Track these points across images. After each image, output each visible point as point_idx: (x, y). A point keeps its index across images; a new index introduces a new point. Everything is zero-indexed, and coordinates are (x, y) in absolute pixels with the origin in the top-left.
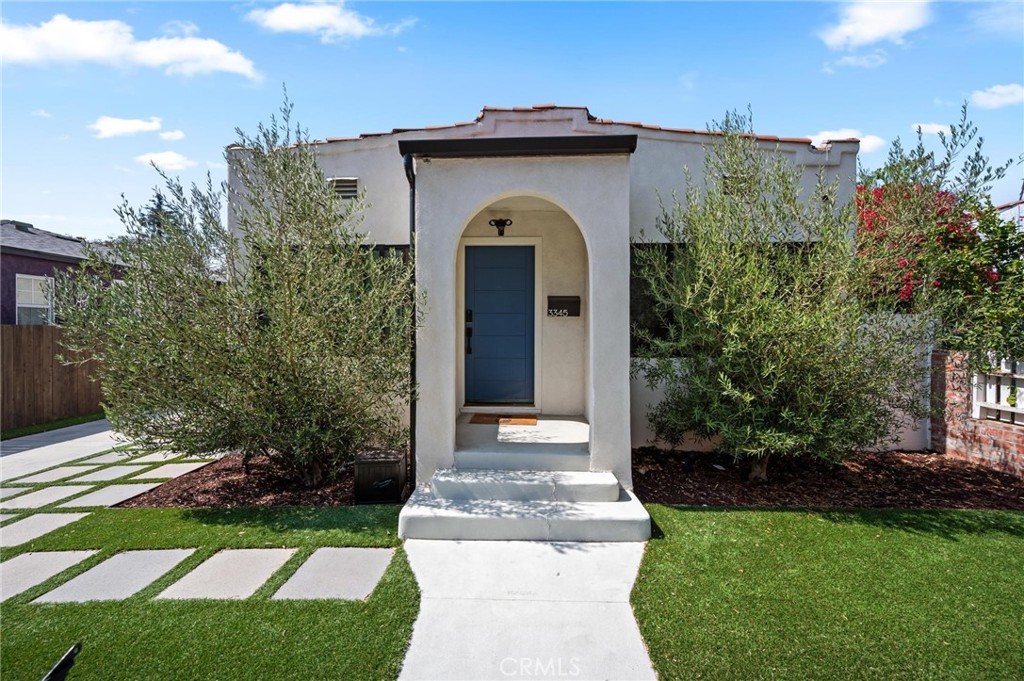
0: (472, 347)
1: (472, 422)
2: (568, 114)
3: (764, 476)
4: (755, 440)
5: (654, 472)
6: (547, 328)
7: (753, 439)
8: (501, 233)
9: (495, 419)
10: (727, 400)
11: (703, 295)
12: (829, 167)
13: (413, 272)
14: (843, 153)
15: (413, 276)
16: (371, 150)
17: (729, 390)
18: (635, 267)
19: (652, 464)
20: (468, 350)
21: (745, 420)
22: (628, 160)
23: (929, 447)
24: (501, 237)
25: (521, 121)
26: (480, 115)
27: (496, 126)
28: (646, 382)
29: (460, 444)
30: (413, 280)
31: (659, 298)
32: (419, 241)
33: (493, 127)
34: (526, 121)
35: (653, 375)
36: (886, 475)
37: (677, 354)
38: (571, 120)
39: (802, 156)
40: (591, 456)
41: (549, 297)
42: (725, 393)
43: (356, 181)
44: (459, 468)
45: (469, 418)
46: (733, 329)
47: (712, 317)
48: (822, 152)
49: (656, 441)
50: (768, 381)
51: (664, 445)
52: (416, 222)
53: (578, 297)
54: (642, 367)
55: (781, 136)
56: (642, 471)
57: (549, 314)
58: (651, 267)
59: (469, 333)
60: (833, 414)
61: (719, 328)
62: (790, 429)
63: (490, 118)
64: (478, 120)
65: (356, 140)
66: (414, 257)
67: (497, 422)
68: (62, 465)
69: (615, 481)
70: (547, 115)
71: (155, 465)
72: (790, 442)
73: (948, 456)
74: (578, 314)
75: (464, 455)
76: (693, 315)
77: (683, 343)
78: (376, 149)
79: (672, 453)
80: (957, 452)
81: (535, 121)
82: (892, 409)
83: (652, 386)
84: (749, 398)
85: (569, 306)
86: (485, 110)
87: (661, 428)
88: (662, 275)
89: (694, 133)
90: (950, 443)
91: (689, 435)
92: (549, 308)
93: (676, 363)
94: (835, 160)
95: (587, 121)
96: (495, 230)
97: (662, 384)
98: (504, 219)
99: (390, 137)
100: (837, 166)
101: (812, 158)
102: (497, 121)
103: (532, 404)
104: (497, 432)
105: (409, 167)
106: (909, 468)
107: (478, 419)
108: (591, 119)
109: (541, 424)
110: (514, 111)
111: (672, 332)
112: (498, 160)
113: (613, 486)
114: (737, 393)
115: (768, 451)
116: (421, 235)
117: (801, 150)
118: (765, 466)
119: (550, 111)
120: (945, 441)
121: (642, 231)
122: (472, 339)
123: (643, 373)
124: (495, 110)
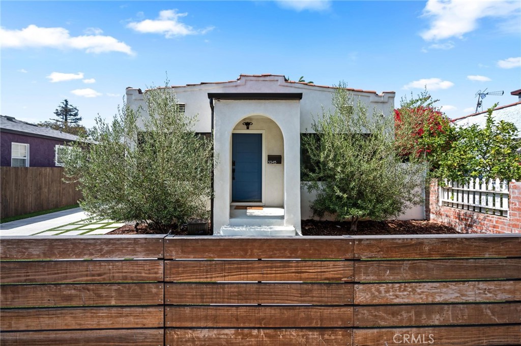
0: (235, 177)
1: (235, 209)
2: (276, 78)
3: (356, 229)
4: (348, 212)
5: (312, 229)
6: (267, 169)
7: (347, 212)
8: (248, 128)
9: (245, 208)
10: (338, 197)
11: (328, 156)
12: (383, 103)
13: (213, 145)
14: (389, 97)
15: (213, 147)
16: (191, 91)
17: (339, 193)
18: (302, 144)
19: (312, 226)
20: (233, 178)
21: (344, 205)
22: (299, 102)
23: (425, 218)
24: (248, 130)
25: (256, 80)
26: (239, 77)
27: (246, 82)
28: (307, 190)
29: (231, 216)
30: (212, 149)
31: (312, 156)
32: (215, 133)
33: (244, 83)
34: (259, 80)
35: (310, 187)
36: (404, 228)
37: (320, 179)
38: (277, 81)
39: (372, 98)
40: (285, 220)
41: (268, 156)
42: (336, 194)
43: (184, 105)
44: (232, 225)
45: (234, 207)
46: (339, 169)
47: (331, 165)
48: (381, 97)
49: (313, 216)
50: (353, 189)
51: (317, 218)
52: (214, 125)
53: (281, 156)
54: (306, 184)
55: (364, 90)
56: (307, 228)
57: (268, 163)
58: (309, 144)
59: (233, 171)
60: (378, 201)
61: (334, 169)
62: (361, 208)
63: (243, 79)
64: (238, 80)
65: (184, 87)
66: (213, 139)
67: (246, 209)
68: (47, 231)
69: (294, 229)
70: (268, 78)
71: (92, 230)
72: (360, 212)
73: (431, 222)
74: (281, 163)
75: (233, 220)
76: (325, 164)
77: (322, 175)
78: (193, 91)
79: (320, 222)
80: (434, 219)
81: (262, 81)
82: (405, 202)
83: (310, 192)
84: (345, 196)
85: (277, 159)
86: (241, 76)
87: (316, 212)
88: (313, 148)
89: (329, 87)
90: (432, 216)
91: (326, 213)
92: (268, 160)
93: (320, 184)
94: (386, 100)
95: (284, 81)
96: (245, 127)
97: (314, 192)
98: (249, 122)
99: (199, 86)
100: (387, 102)
101: (377, 99)
102: (246, 80)
103: (261, 201)
104: (246, 212)
105: (211, 103)
106: (414, 226)
107: (238, 208)
108: (286, 80)
109: (265, 209)
110: (253, 76)
111: (317, 170)
112: (248, 101)
113: (293, 231)
114: (341, 194)
115: (353, 217)
116: (216, 130)
117: (372, 96)
118: (356, 225)
119: (269, 77)
120: (429, 216)
121: (306, 129)
122: (235, 173)
123: (306, 187)
124: (245, 76)
